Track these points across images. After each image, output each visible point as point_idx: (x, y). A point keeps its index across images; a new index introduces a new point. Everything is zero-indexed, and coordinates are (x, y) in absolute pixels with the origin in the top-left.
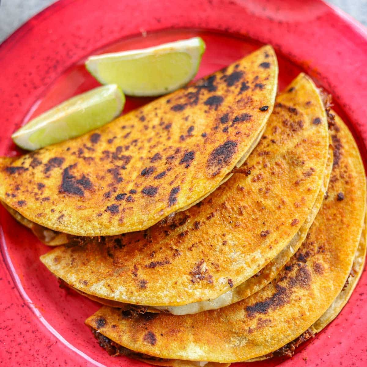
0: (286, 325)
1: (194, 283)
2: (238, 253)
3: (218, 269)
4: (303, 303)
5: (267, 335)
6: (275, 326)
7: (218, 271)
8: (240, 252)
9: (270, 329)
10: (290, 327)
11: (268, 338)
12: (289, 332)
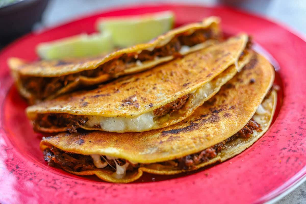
0: (192, 141)
1: (124, 105)
2: (163, 94)
3: (144, 101)
4: (209, 130)
5: (174, 145)
6: (183, 140)
7: (144, 102)
8: (165, 94)
9: (178, 141)
10: (195, 143)
11: (174, 147)
12: (194, 145)
